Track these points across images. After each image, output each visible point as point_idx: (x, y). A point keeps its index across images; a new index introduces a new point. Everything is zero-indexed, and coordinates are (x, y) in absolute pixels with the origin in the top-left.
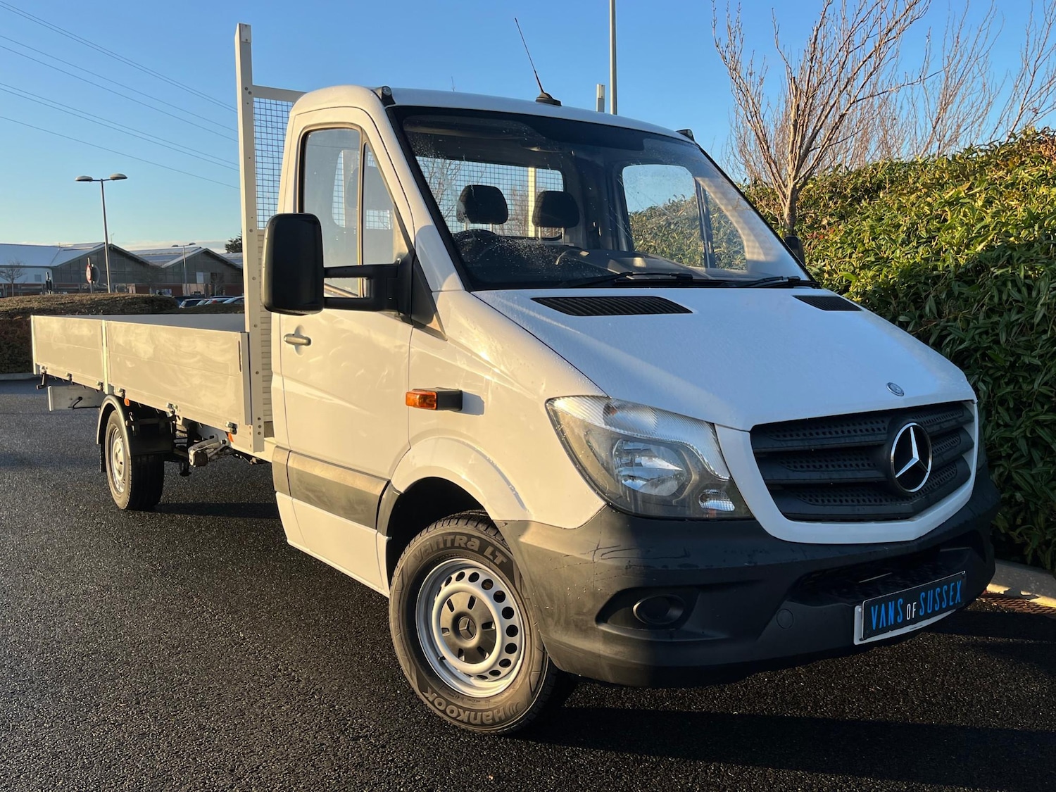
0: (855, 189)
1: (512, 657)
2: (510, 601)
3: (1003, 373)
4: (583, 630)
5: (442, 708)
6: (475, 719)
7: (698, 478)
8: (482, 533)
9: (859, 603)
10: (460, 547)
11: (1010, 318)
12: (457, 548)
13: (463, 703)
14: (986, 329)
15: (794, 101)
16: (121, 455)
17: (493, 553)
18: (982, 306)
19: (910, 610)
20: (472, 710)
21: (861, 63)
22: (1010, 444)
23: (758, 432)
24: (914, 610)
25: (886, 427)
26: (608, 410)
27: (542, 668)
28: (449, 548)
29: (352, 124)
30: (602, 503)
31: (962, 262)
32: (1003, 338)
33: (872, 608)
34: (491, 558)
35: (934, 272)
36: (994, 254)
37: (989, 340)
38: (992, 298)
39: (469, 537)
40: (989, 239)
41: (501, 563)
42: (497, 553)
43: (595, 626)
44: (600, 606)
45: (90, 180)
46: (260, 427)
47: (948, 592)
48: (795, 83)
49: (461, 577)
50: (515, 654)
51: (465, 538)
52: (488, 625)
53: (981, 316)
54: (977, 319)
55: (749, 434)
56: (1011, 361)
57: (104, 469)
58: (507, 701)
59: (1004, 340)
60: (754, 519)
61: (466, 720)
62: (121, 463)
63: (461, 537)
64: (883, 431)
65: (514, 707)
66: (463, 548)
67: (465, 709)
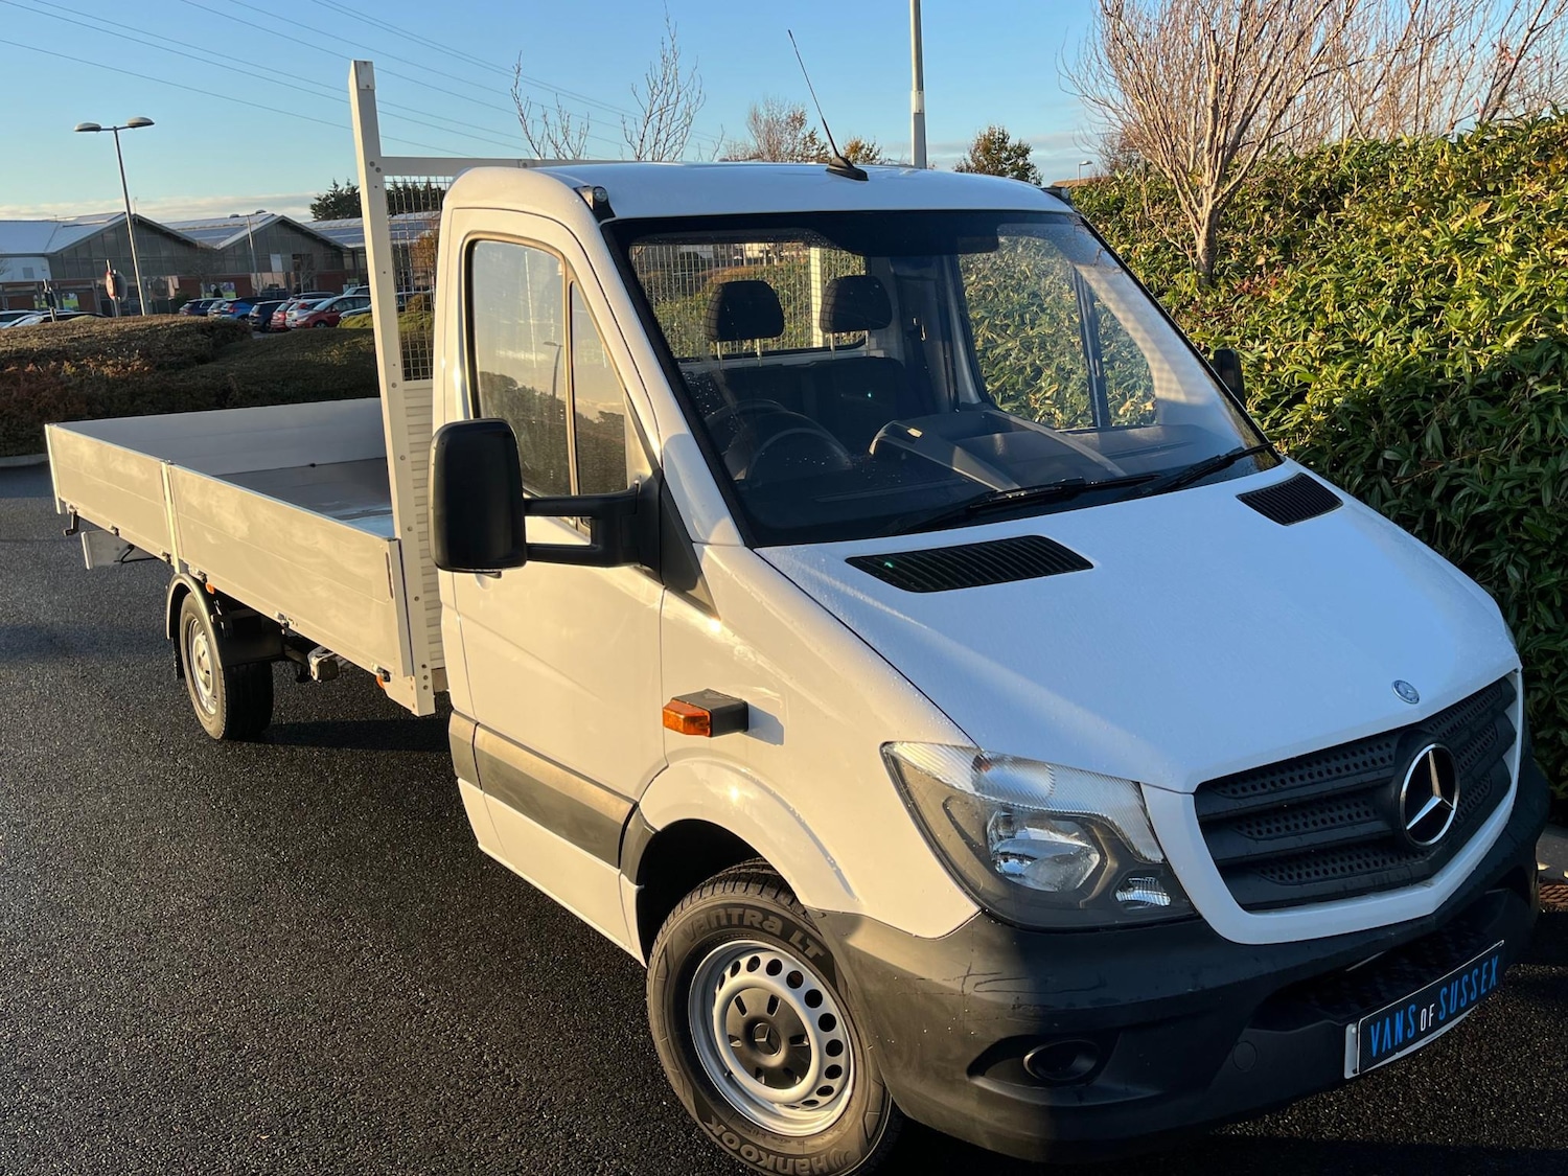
0: (1304, 192)
1: (836, 1084)
2: (829, 1005)
3: (1545, 550)
4: (946, 1080)
5: (734, 1146)
6: (785, 1167)
7: (1116, 865)
8: (785, 909)
9: (1355, 1020)
10: (752, 926)
11: (1558, 466)
12: (747, 927)
13: (765, 1142)
14: (1520, 482)
15: (1214, 69)
16: (206, 659)
17: (802, 941)
18: (1517, 442)
19: (1426, 1016)
20: (781, 1155)
23: (1206, 791)
24: (1431, 1015)
26: (979, 763)
27: (882, 1110)
28: (735, 926)
29: (548, 245)
30: (975, 909)
31: (1483, 363)
32: (1547, 499)
33: (1372, 1027)
34: (801, 947)
35: (1440, 380)
36: (1533, 355)
37: (1525, 499)
38: (1530, 432)
39: (766, 913)
40: (1525, 325)
41: (814, 957)
42: (808, 941)
43: (967, 1079)
44: (975, 1055)
45: (97, 129)
46: (426, 678)
47: (1478, 978)
48: (1214, 40)
49: (753, 965)
50: (840, 1080)
51: (759, 916)
52: (799, 1036)
53: (1513, 461)
54: (1507, 463)
55: (1192, 796)
56: (1558, 535)
57: (181, 674)
58: (830, 1148)
59: (1549, 500)
60: (1200, 916)
61: (771, 1167)
62: (208, 672)
63: (754, 912)
64: (1388, 762)
65: (842, 1158)
66: (757, 929)
67: (769, 1152)
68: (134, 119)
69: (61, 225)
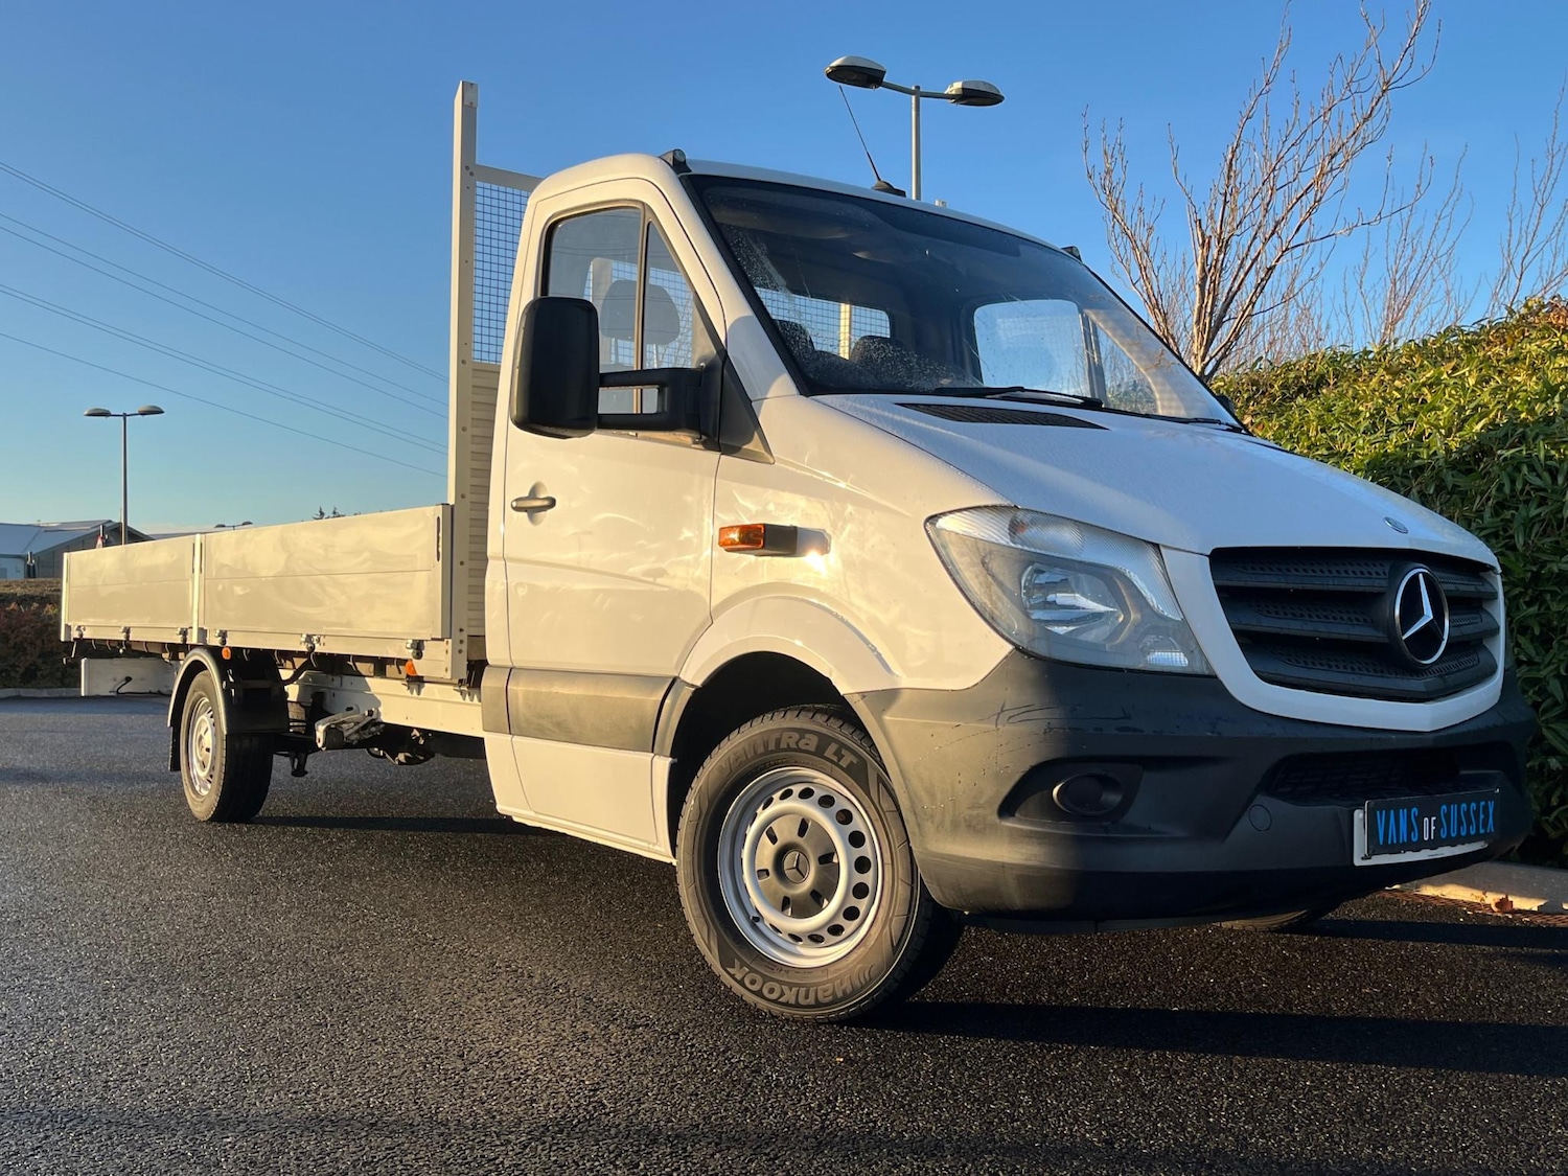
0: (1284, 386)
1: (862, 904)
2: (860, 823)
3: (1522, 590)
4: (974, 828)
5: (755, 988)
6: (807, 997)
7: (1139, 616)
8: (821, 725)
9: (1360, 806)
10: (789, 749)
11: (1528, 513)
12: (784, 750)
13: (788, 978)
14: (1494, 530)
15: (1200, 252)
16: (208, 741)
17: (838, 753)
18: (1488, 499)
19: (1428, 827)
20: (799, 986)
21: (1295, 201)
22: (1537, 688)
23: (1222, 559)
24: (1433, 828)
25: (1387, 571)
26: (1015, 528)
27: (909, 911)
28: (772, 752)
30: (1010, 647)
31: (1454, 445)
32: (1520, 541)
33: (1378, 813)
34: (835, 759)
35: (1417, 462)
36: (1500, 434)
37: (1500, 545)
38: (1500, 488)
39: (802, 732)
40: (1491, 416)
41: (848, 766)
42: (844, 752)
43: (998, 821)
44: (1006, 790)
45: (106, 414)
46: (461, 642)
47: (1477, 813)
48: (1200, 227)
49: (787, 795)
50: (866, 900)
51: (796, 736)
52: (827, 858)
53: (1487, 514)
54: (1482, 518)
55: (1207, 559)
56: (1532, 571)
57: (176, 766)
58: (856, 965)
59: (1521, 541)
60: (1216, 677)
61: (792, 1001)
62: (208, 750)
63: (790, 734)
64: (1383, 576)
65: (867, 973)
66: (795, 750)
67: (791, 986)
68: (144, 407)
69: (43, 530)
